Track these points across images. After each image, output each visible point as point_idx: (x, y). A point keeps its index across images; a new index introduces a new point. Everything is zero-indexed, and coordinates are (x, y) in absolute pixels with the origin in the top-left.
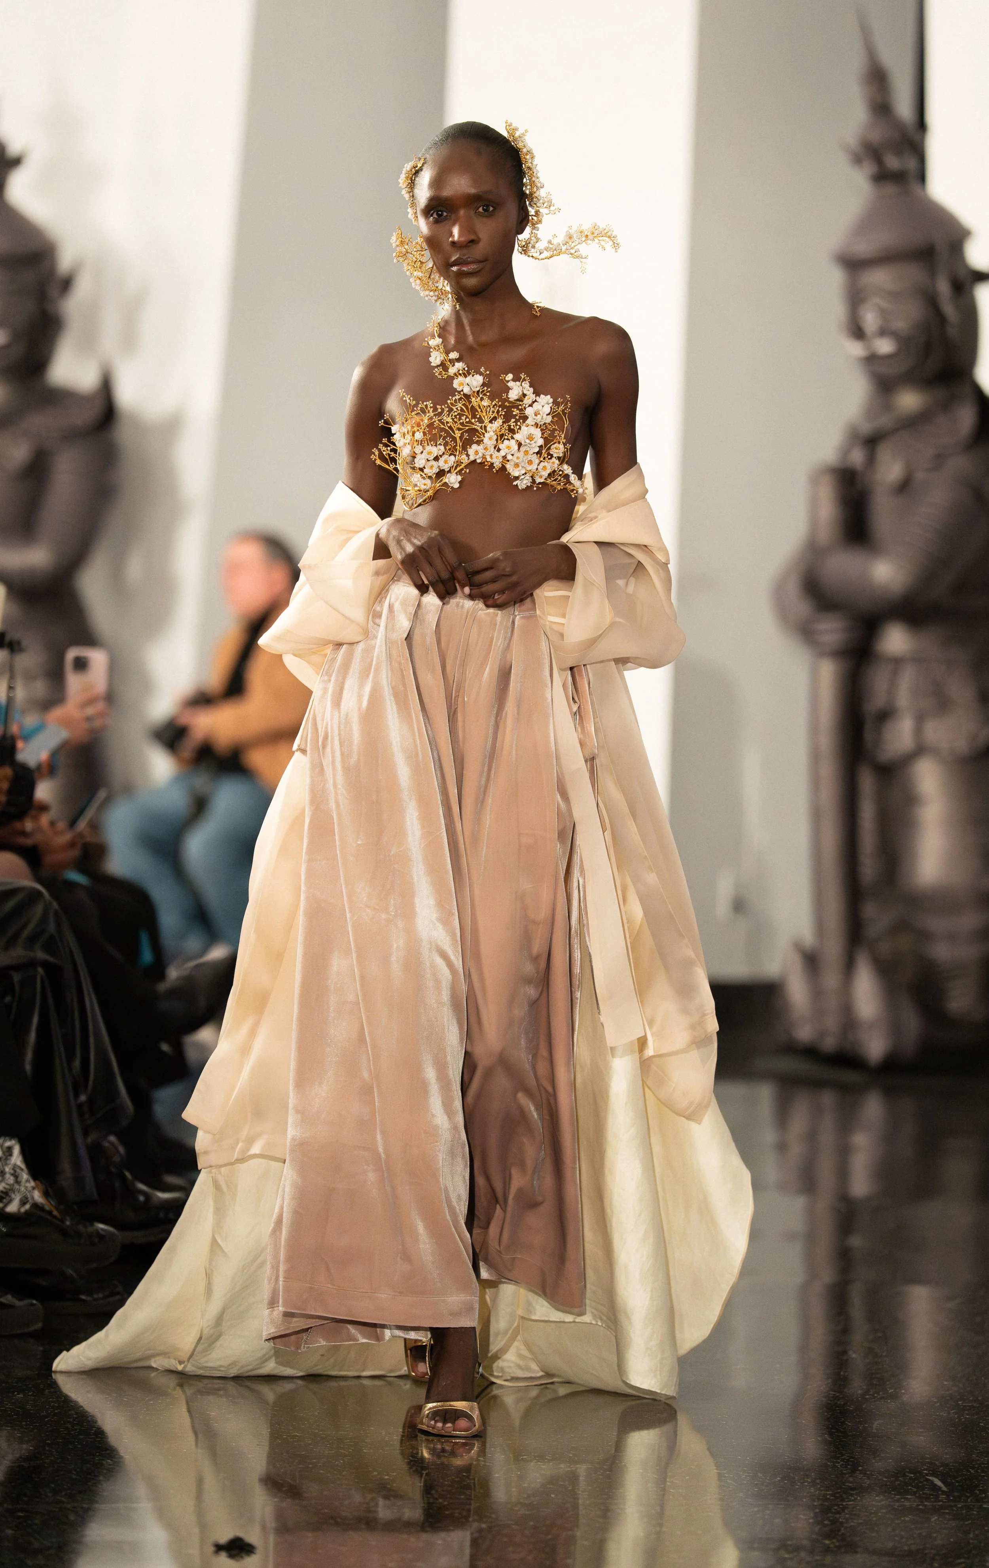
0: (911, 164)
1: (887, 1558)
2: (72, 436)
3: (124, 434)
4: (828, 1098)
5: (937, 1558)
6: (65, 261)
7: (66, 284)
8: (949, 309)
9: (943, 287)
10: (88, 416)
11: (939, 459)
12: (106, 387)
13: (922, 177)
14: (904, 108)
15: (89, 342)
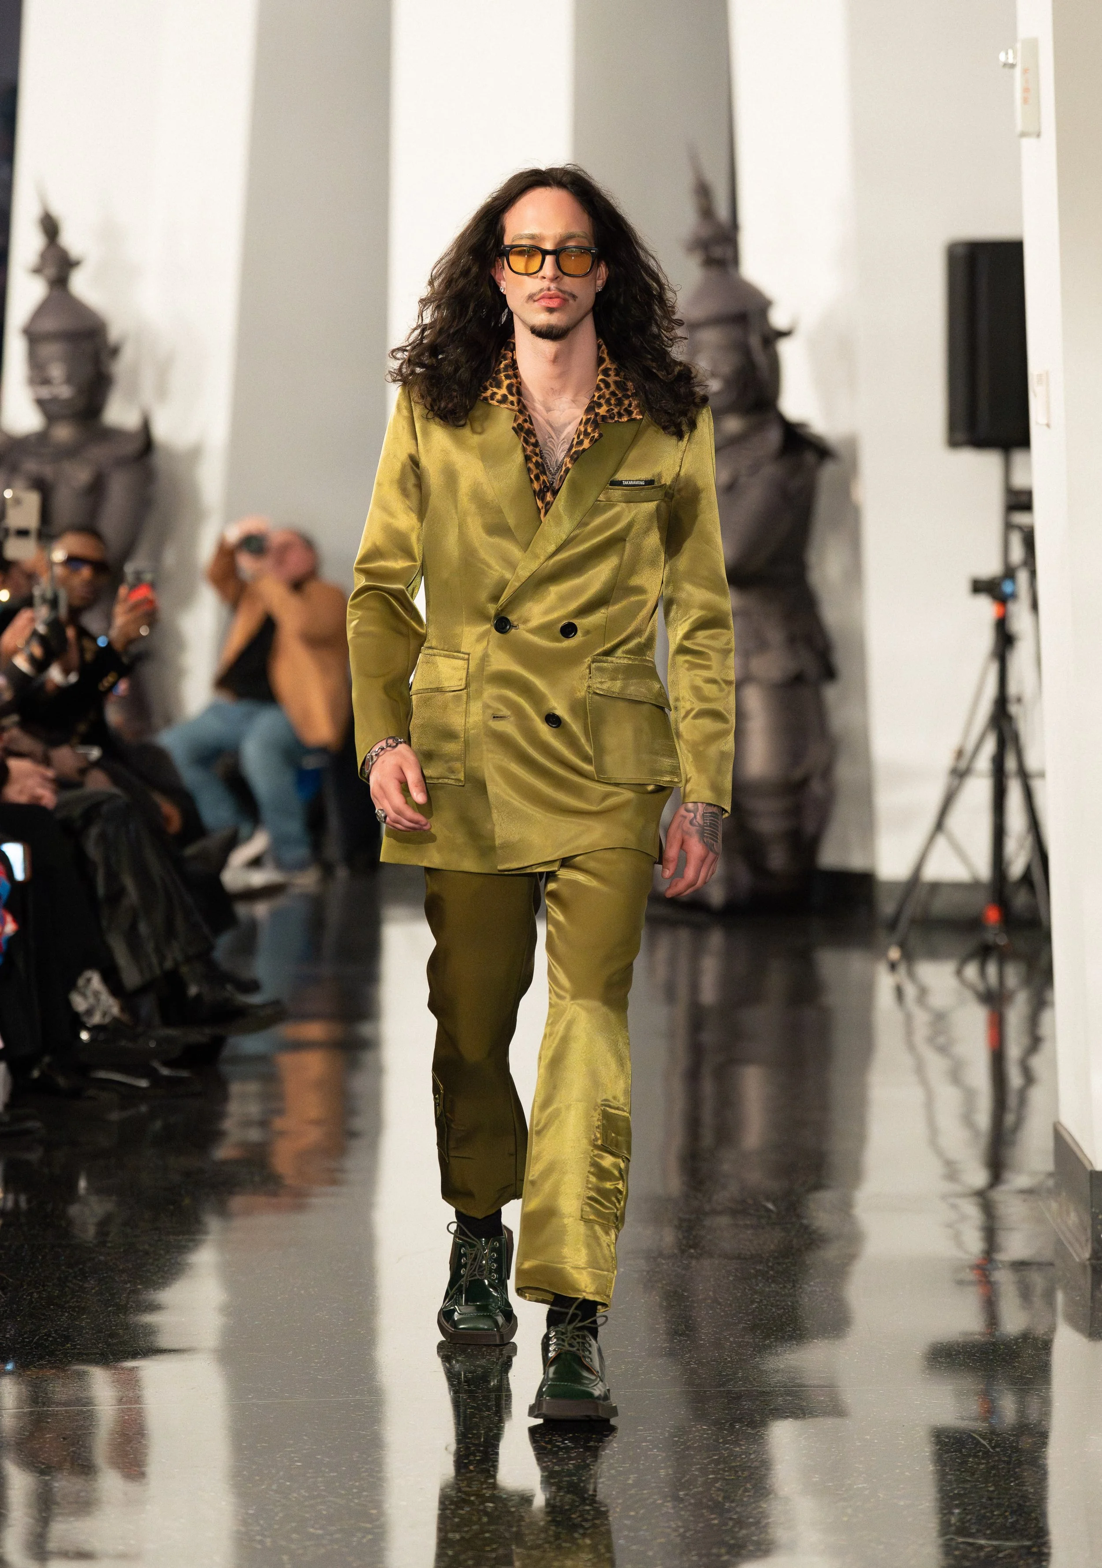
0: (729, 253)
1: (734, 1261)
2: (122, 462)
3: (159, 460)
4: (684, 935)
5: (771, 1259)
6: (114, 333)
7: (115, 352)
8: (760, 358)
9: (755, 341)
10: (131, 448)
11: (754, 469)
12: (146, 428)
13: (735, 260)
14: (722, 212)
15: (133, 392)
